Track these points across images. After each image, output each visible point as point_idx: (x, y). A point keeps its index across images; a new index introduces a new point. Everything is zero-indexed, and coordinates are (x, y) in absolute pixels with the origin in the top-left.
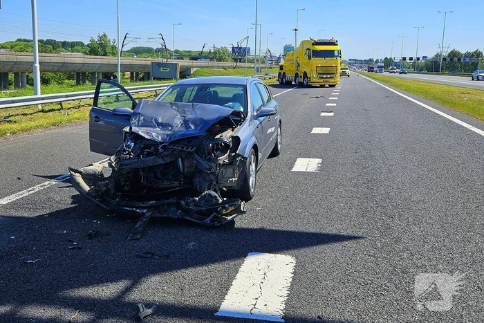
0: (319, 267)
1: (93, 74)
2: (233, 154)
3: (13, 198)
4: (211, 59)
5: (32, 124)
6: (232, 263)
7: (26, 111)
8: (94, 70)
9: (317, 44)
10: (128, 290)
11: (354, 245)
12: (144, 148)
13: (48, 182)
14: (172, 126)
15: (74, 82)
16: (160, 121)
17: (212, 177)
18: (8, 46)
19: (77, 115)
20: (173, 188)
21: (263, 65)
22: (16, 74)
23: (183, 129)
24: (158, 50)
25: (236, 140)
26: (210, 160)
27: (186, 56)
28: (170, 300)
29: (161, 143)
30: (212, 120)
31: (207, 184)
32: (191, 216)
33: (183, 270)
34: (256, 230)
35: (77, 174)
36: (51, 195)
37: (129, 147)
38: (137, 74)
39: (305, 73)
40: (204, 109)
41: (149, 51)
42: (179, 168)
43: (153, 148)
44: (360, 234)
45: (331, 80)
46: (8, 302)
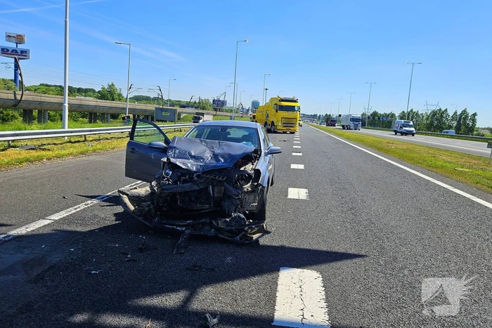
0: (342, 281)
1: (103, 114)
2: (255, 184)
3: (63, 214)
4: (196, 108)
5: (63, 152)
6: (270, 277)
7: (55, 142)
8: (104, 111)
9: (283, 100)
10: (188, 300)
11: (363, 263)
12: (180, 176)
13: (89, 202)
14: (203, 159)
15: (87, 120)
16: (193, 154)
17: (238, 202)
18: (32, 89)
19: (99, 146)
20: (204, 210)
21: (236, 115)
22: (40, 112)
23: (213, 162)
24: (155, 99)
25: (258, 172)
26: (237, 188)
27: (176, 104)
28: (229, 310)
29: (195, 172)
30: (239, 155)
31: (234, 208)
32: (222, 234)
33: (230, 282)
34: (278, 247)
35: (125, 196)
36: (96, 212)
37: (167, 174)
38: (138, 116)
39: (273, 122)
40: (229, 146)
41: (147, 99)
42: (210, 193)
43: (187, 176)
44: (364, 253)
45: (292, 129)
46: (85, 311)
